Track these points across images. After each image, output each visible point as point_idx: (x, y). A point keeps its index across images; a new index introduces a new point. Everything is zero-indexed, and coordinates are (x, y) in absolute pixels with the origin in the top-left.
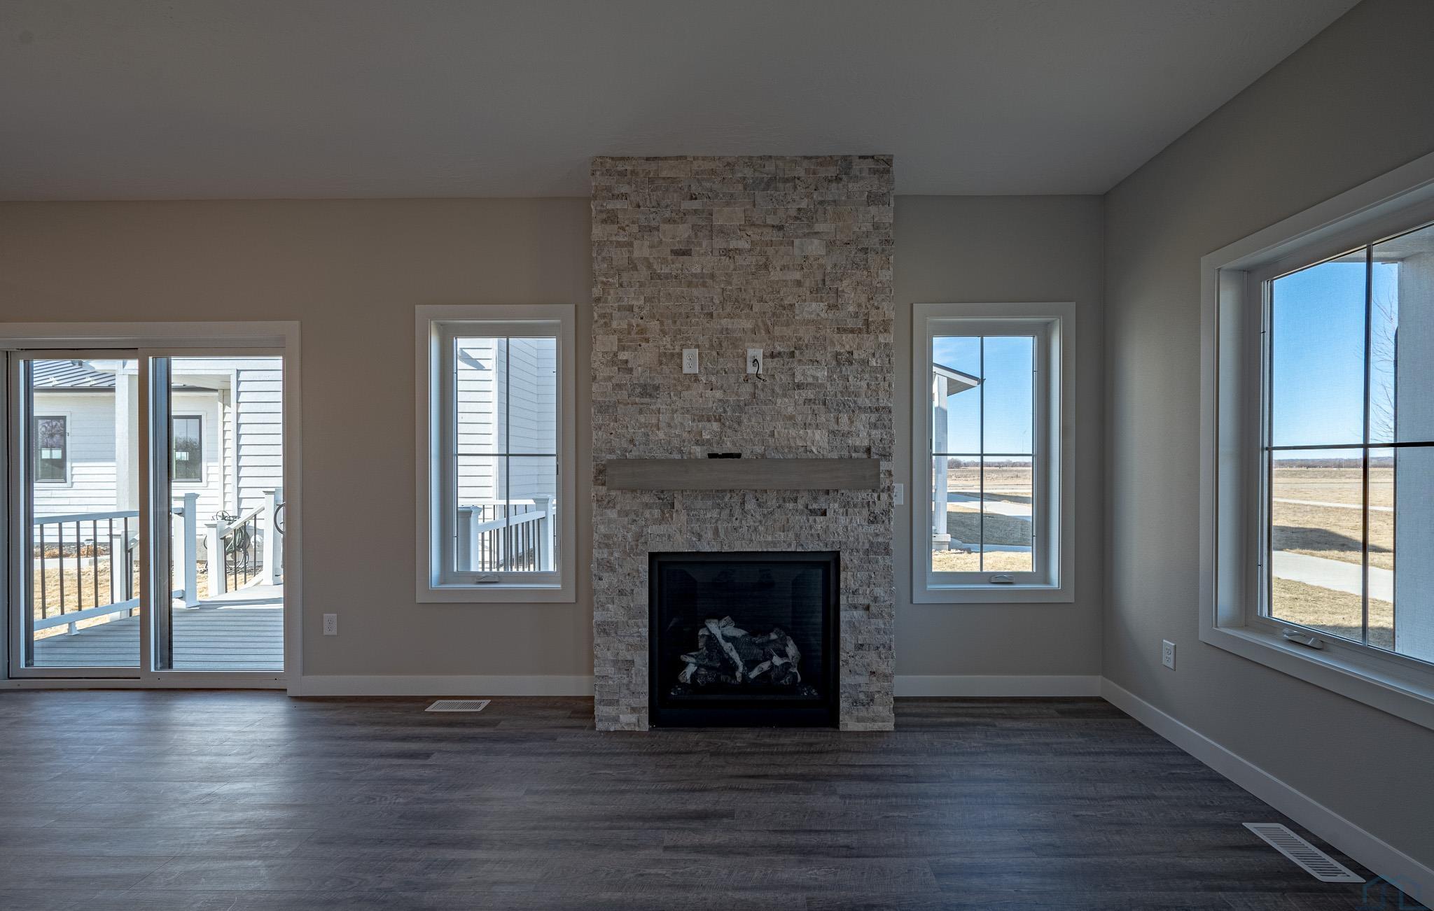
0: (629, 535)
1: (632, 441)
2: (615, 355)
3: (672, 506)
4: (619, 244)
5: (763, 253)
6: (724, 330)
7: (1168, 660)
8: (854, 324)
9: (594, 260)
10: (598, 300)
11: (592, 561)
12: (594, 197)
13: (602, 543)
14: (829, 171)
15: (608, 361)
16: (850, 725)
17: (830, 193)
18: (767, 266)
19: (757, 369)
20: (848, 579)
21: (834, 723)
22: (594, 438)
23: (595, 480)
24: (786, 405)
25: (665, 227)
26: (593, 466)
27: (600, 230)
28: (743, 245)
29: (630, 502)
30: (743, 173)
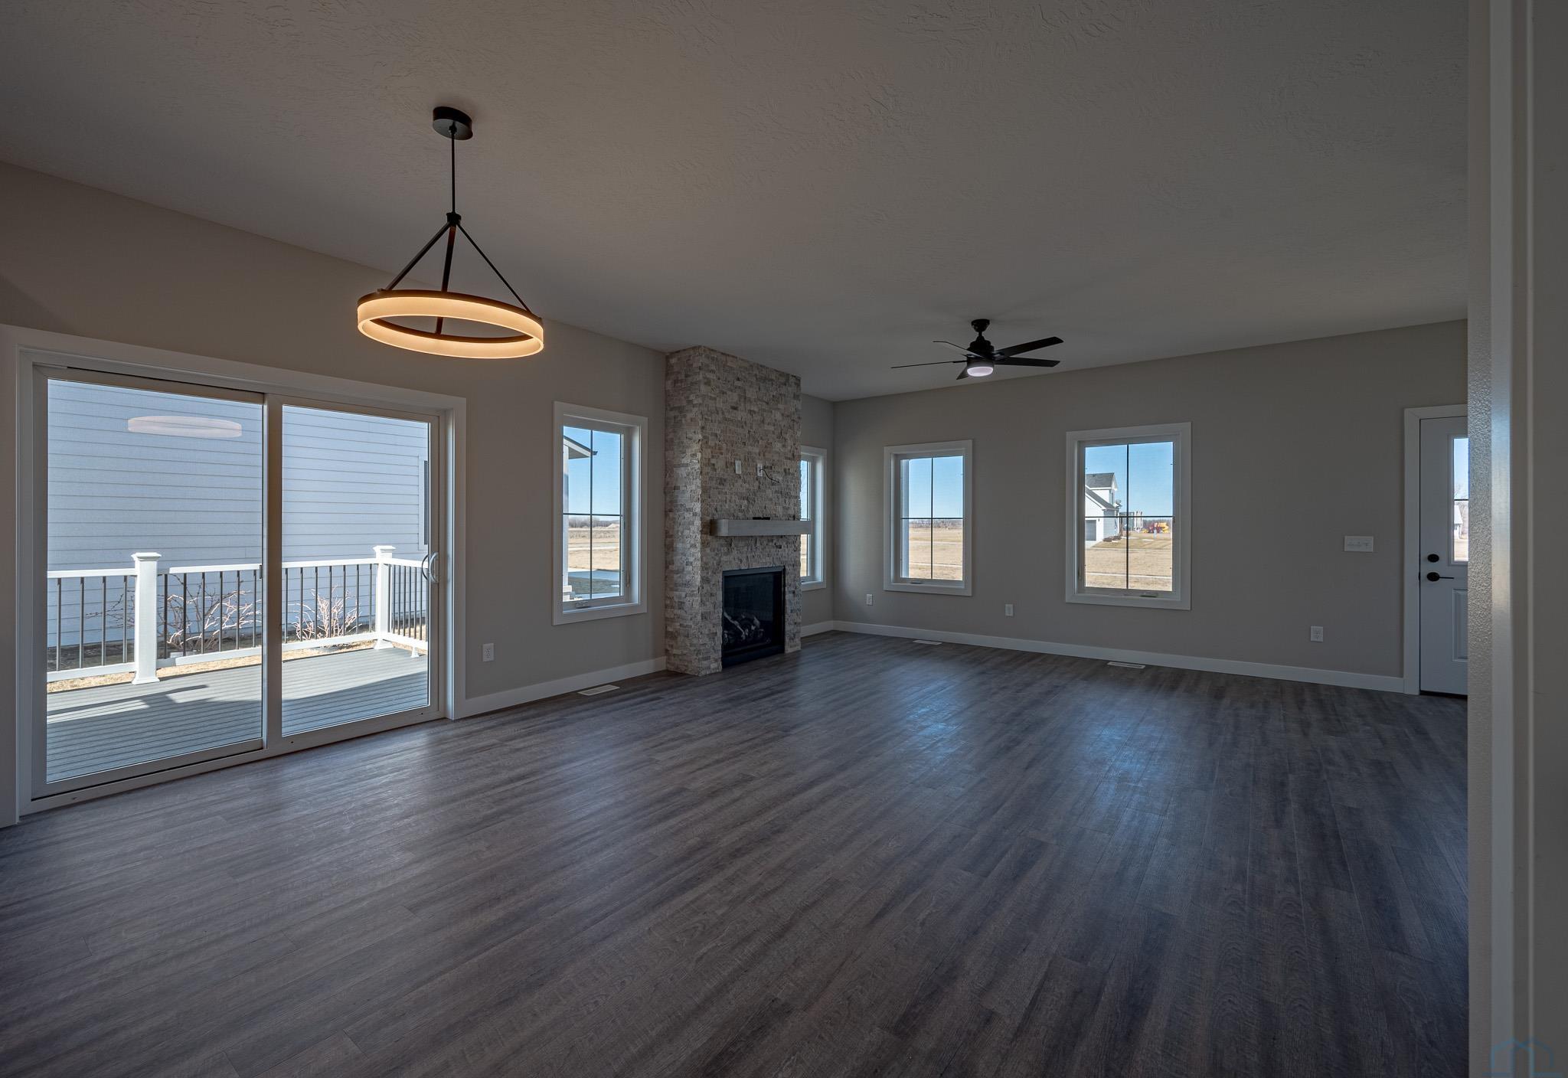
0: (715, 562)
1: (716, 509)
2: (709, 460)
3: (731, 545)
4: (711, 398)
5: (762, 415)
6: (749, 453)
7: (869, 602)
8: (790, 455)
9: (700, 404)
10: (703, 428)
11: (698, 578)
12: (700, 368)
13: (705, 567)
14: (783, 380)
15: (707, 463)
16: (789, 650)
17: (783, 390)
18: (763, 422)
19: (760, 474)
20: (788, 579)
21: (782, 650)
22: (697, 507)
23: (701, 531)
24: (769, 493)
25: (729, 393)
26: (698, 523)
27: (703, 388)
28: (756, 410)
29: (715, 544)
30: (756, 372)
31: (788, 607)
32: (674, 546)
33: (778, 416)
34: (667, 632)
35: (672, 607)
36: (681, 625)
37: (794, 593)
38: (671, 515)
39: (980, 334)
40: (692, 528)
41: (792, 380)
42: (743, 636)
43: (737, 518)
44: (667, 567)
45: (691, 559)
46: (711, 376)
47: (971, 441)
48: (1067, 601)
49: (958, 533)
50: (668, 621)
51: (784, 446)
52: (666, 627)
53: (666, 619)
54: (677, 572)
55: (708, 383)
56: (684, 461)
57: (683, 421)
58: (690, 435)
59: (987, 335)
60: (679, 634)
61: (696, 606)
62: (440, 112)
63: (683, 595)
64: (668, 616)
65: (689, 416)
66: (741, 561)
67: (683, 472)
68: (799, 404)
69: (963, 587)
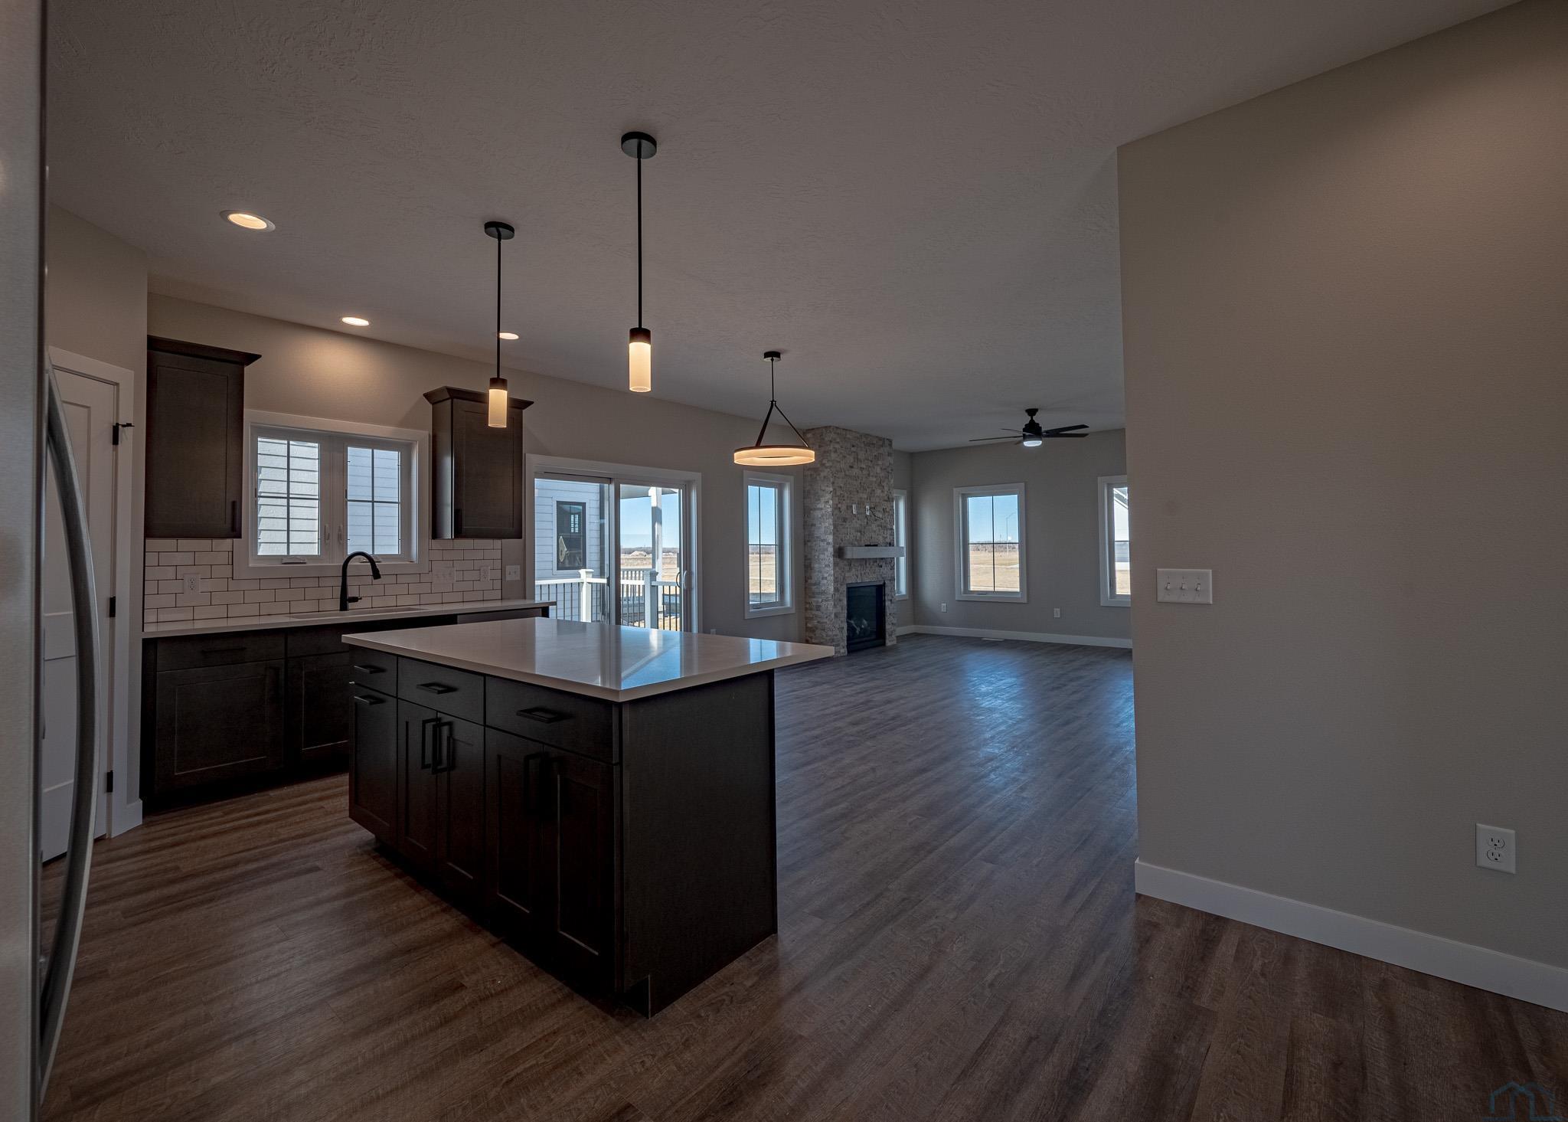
0: (842, 577)
1: (842, 540)
2: (837, 504)
3: (852, 565)
4: (838, 461)
5: (869, 471)
6: (861, 498)
7: (944, 610)
8: (886, 498)
9: (831, 467)
10: (833, 483)
11: (832, 589)
12: (831, 441)
13: (836, 581)
14: (881, 443)
15: (836, 508)
16: (889, 643)
17: (881, 450)
18: (869, 475)
19: (868, 513)
20: (887, 590)
21: (884, 644)
22: (830, 538)
23: (834, 556)
24: (874, 527)
25: (848, 456)
26: (831, 549)
27: (833, 455)
28: (864, 467)
29: (842, 564)
30: (864, 439)
31: (888, 612)
32: (812, 566)
33: (879, 470)
34: (807, 628)
35: (811, 609)
36: (818, 622)
37: (891, 600)
38: (809, 544)
39: (1032, 418)
40: (826, 553)
41: (887, 442)
42: (858, 632)
43: (855, 546)
44: (806, 581)
45: (826, 575)
46: (837, 446)
47: (1023, 484)
48: (1102, 605)
49: (1015, 555)
50: (808, 619)
51: (882, 492)
52: (806, 624)
53: (806, 618)
54: (815, 584)
55: (835, 452)
56: (819, 506)
57: (818, 478)
58: (823, 488)
59: (1037, 419)
60: (817, 628)
61: (831, 608)
62: (767, 355)
63: (820, 600)
64: (808, 616)
65: (822, 474)
66: (857, 577)
67: (818, 514)
68: (891, 460)
69: (1020, 596)
